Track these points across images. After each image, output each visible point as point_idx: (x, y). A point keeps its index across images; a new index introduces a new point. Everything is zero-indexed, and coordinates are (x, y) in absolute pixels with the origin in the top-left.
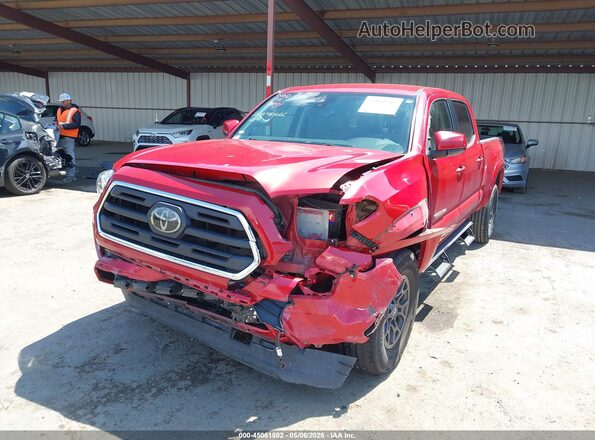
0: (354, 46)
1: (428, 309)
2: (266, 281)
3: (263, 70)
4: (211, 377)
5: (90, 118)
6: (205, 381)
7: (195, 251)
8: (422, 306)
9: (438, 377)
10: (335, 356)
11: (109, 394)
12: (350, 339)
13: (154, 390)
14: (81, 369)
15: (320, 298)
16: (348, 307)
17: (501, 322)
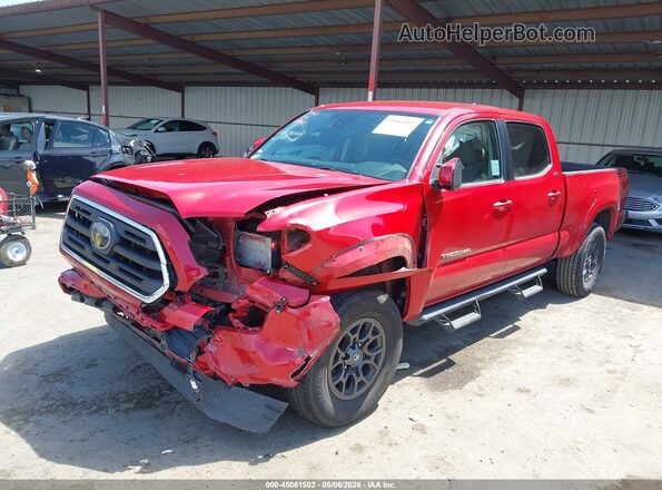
0: (494, 58)
1: (450, 364)
2: (175, 307)
3: (365, 85)
4: (157, 403)
5: (215, 134)
6: (150, 406)
7: (121, 270)
8: (445, 360)
9: (400, 441)
10: (263, 398)
11: (52, 405)
12: (275, 380)
13: (95, 408)
14: (45, 379)
15: (248, 333)
16: (277, 346)
17: (528, 391)
